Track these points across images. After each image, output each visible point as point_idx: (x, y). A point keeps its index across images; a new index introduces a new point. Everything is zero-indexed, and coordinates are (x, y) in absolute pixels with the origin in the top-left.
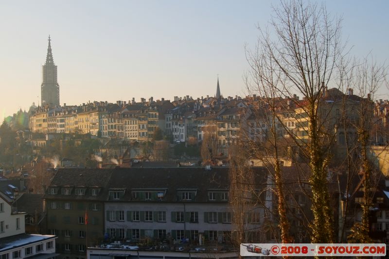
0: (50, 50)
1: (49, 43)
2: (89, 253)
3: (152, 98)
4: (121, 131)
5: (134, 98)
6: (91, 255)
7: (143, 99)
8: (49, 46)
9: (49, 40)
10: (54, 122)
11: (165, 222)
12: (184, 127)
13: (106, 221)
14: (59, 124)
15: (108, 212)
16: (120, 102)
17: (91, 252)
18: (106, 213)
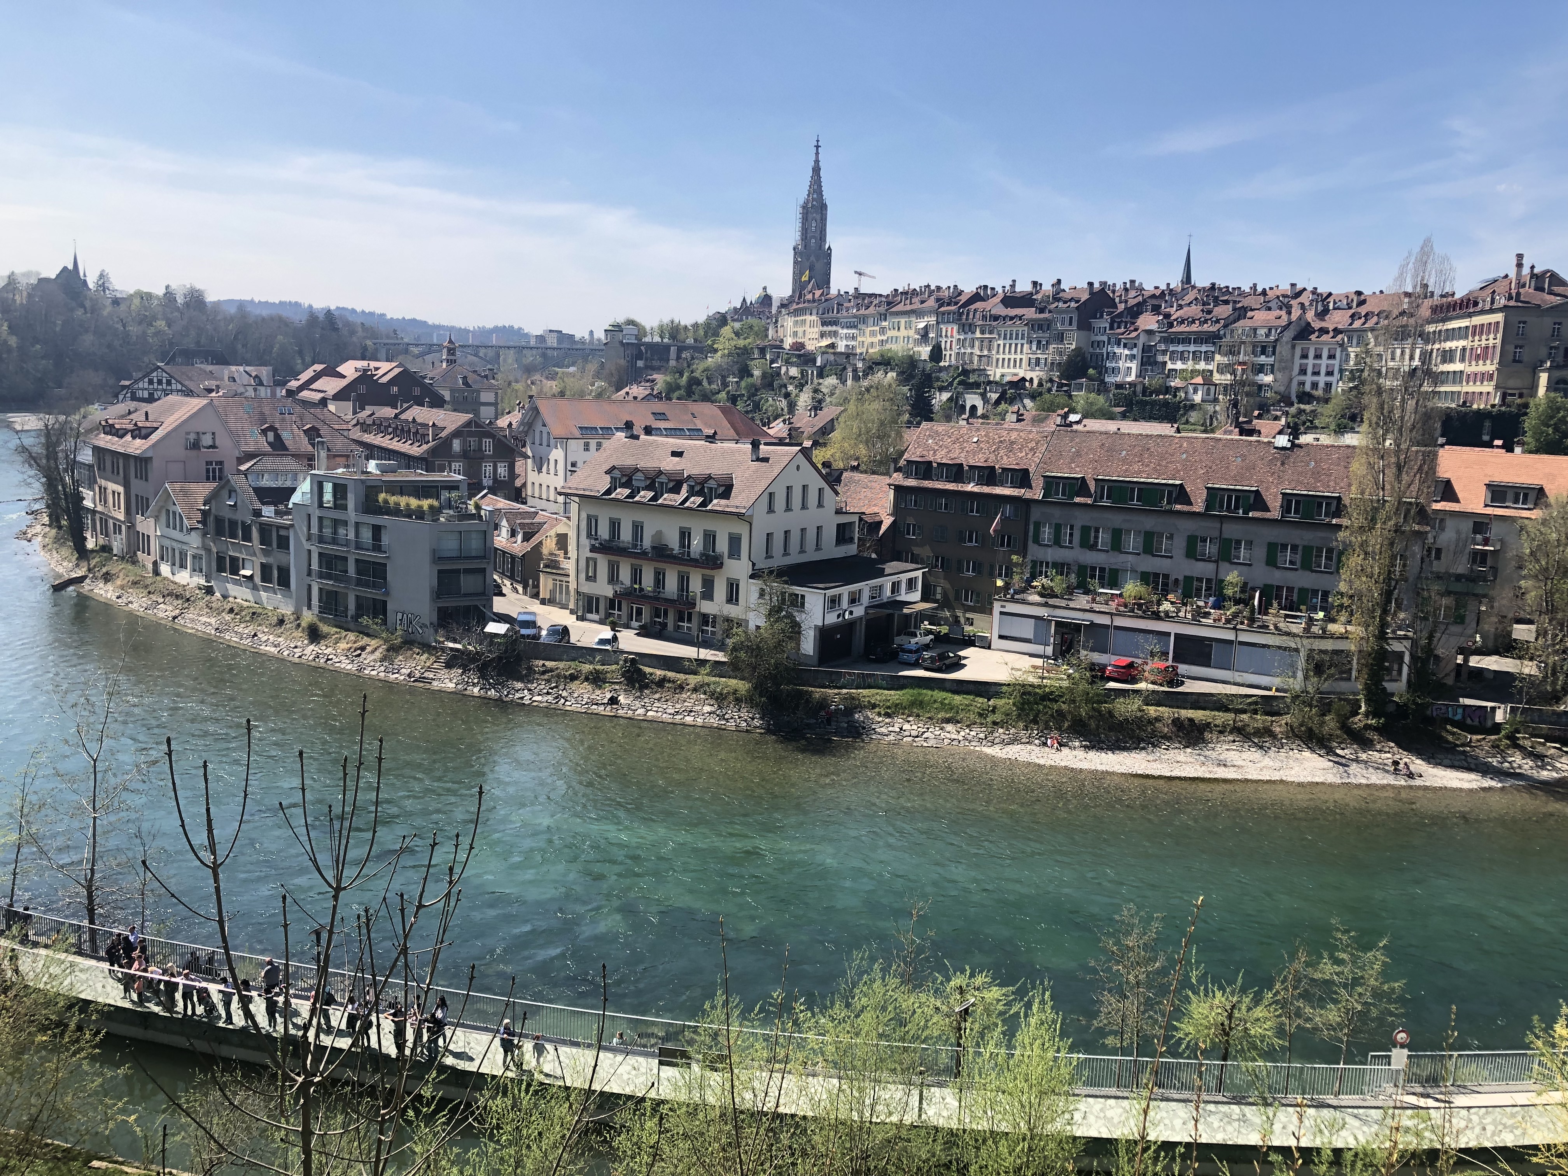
0: (816, 170)
1: (817, 154)
2: (997, 607)
3: (1059, 281)
4: (986, 353)
5: (1014, 281)
6: (1001, 613)
7: (1035, 283)
8: (817, 161)
9: (817, 147)
10: (834, 328)
11: (1171, 557)
12: (1135, 350)
13: (1030, 543)
14: (845, 331)
15: (1037, 525)
16: (986, 287)
17: (1002, 606)
18: (1032, 527)
